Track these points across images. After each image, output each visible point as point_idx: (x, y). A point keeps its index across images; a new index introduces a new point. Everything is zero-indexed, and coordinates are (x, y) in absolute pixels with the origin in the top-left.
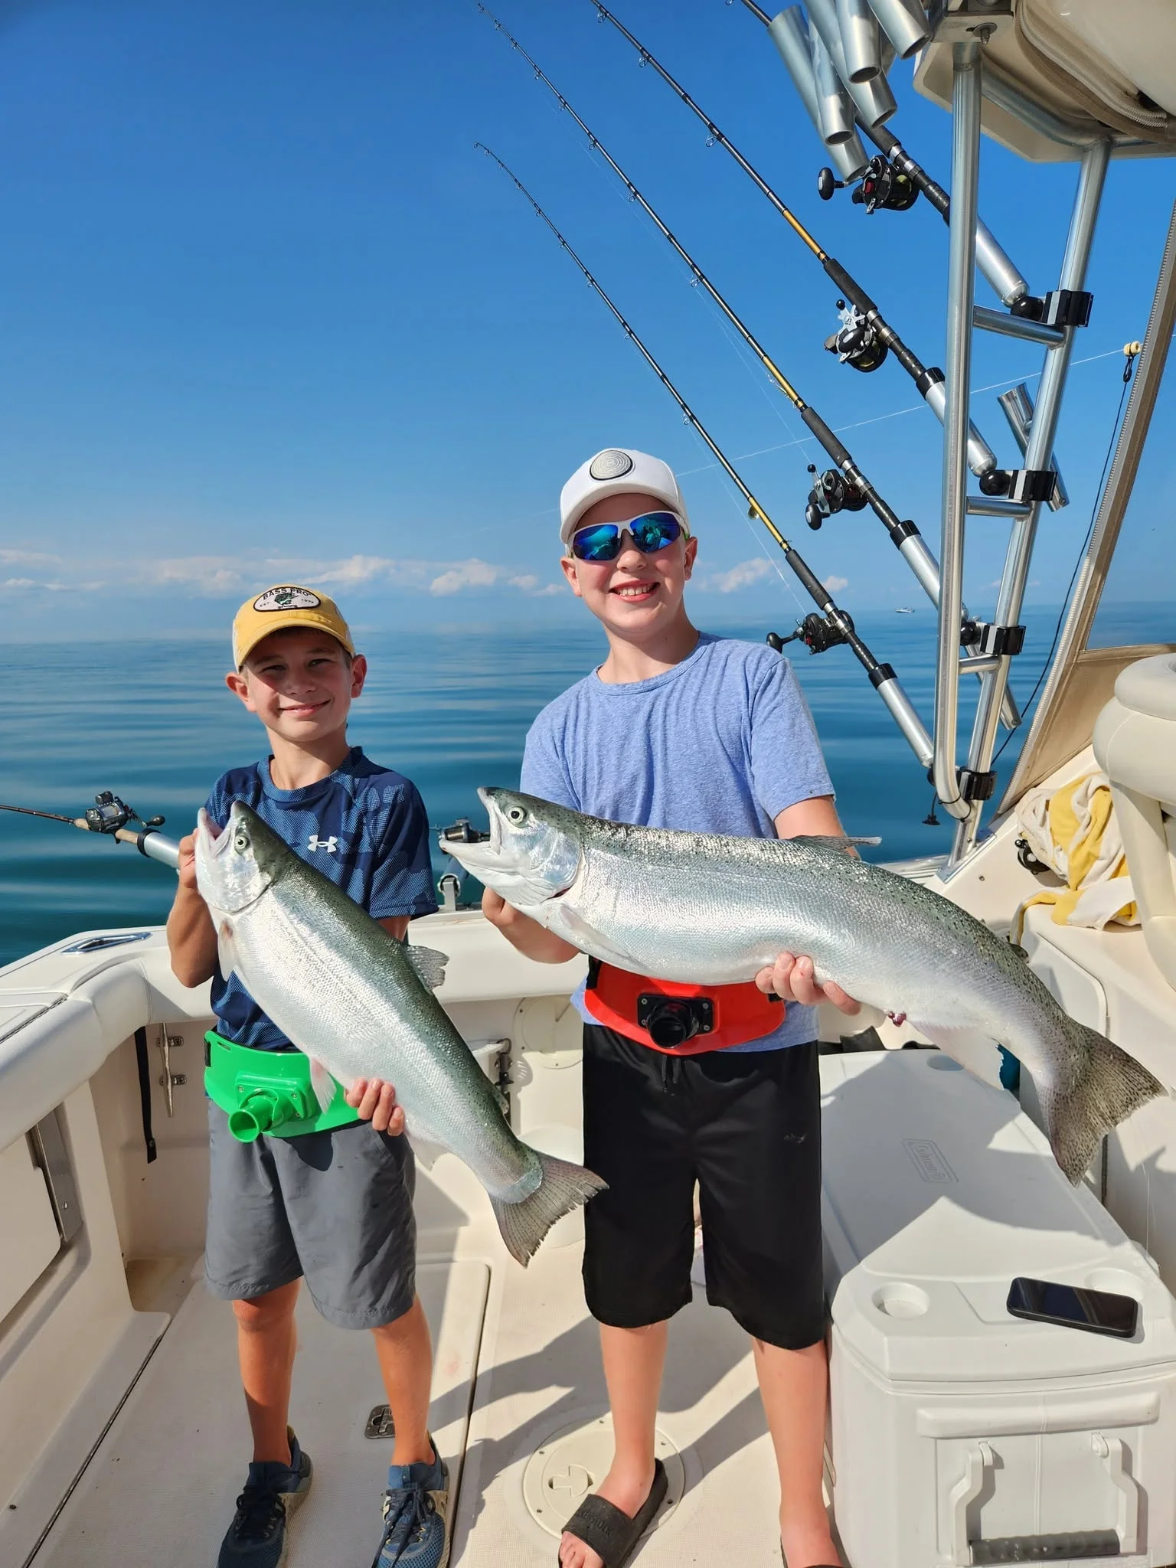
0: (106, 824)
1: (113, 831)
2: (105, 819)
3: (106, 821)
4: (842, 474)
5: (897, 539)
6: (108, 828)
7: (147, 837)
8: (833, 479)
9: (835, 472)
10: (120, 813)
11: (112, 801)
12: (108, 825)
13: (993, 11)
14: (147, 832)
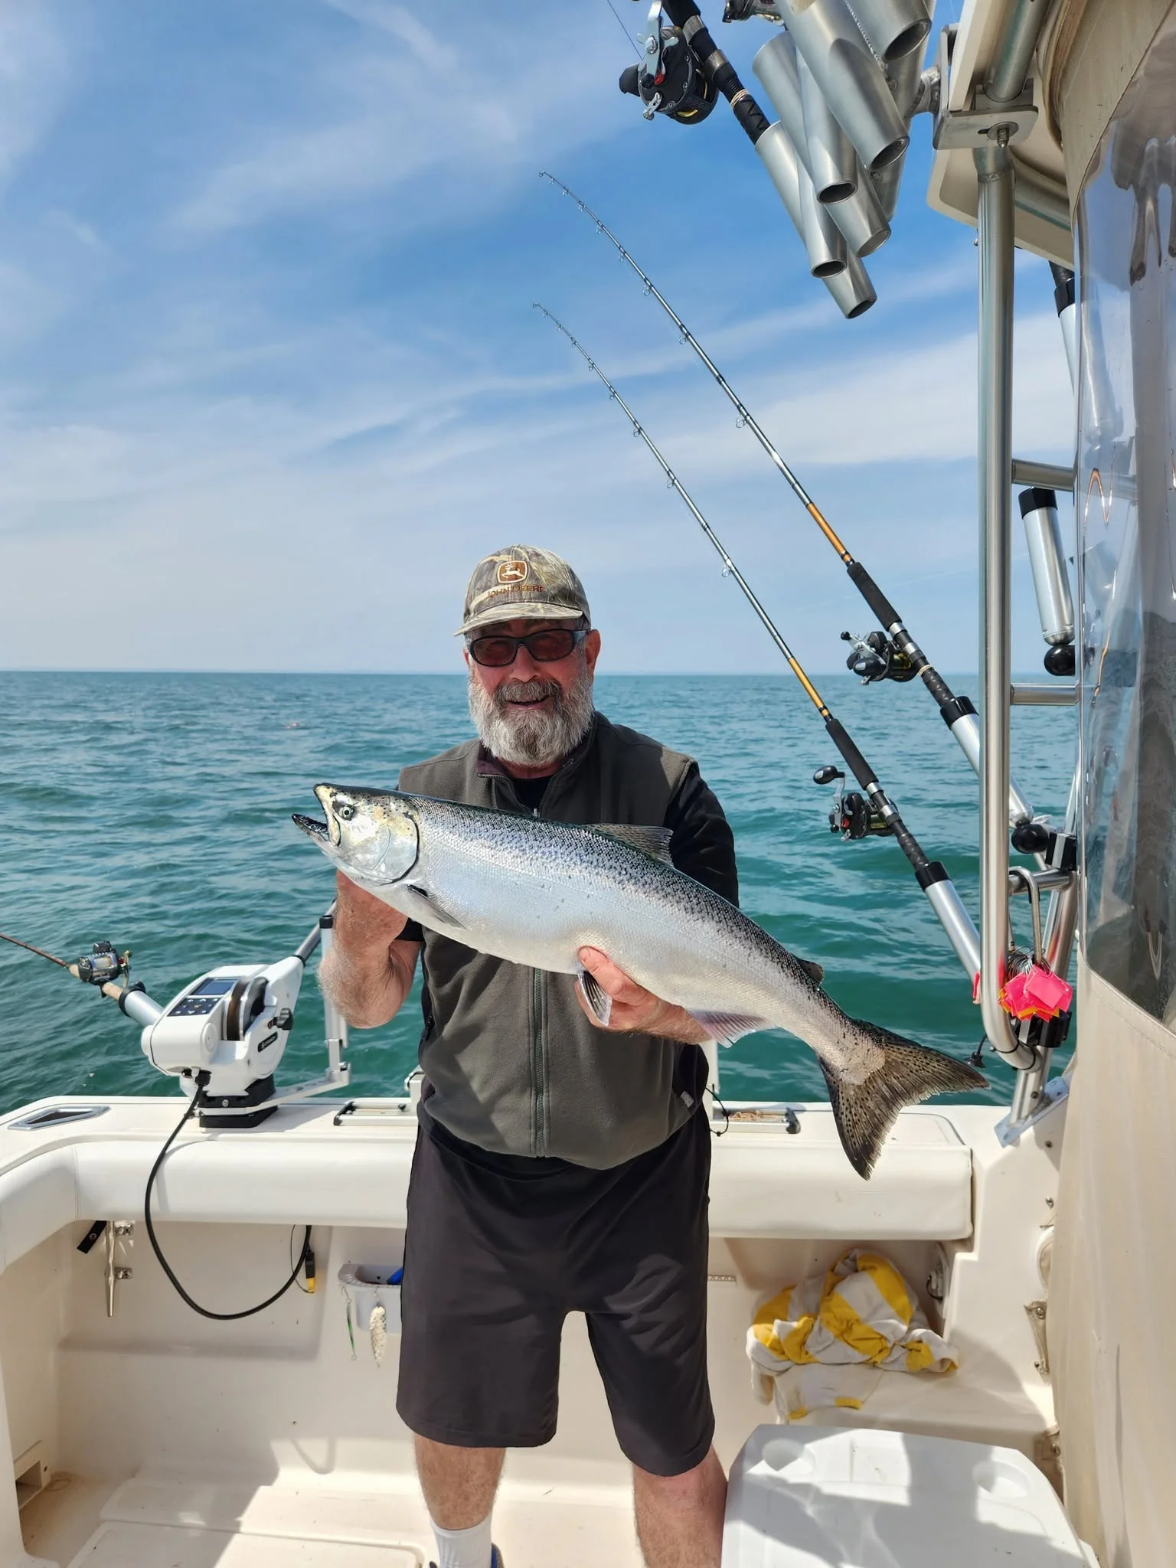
0: (95, 974)
1: (101, 983)
2: (95, 969)
3: (96, 972)
4: (889, 638)
5: (949, 717)
6: (96, 979)
7: (132, 993)
8: (879, 643)
9: (881, 634)
10: (113, 966)
11: (108, 951)
12: (98, 976)
13: (1011, 107)
14: (133, 989)
